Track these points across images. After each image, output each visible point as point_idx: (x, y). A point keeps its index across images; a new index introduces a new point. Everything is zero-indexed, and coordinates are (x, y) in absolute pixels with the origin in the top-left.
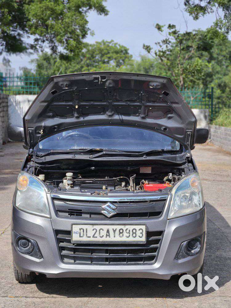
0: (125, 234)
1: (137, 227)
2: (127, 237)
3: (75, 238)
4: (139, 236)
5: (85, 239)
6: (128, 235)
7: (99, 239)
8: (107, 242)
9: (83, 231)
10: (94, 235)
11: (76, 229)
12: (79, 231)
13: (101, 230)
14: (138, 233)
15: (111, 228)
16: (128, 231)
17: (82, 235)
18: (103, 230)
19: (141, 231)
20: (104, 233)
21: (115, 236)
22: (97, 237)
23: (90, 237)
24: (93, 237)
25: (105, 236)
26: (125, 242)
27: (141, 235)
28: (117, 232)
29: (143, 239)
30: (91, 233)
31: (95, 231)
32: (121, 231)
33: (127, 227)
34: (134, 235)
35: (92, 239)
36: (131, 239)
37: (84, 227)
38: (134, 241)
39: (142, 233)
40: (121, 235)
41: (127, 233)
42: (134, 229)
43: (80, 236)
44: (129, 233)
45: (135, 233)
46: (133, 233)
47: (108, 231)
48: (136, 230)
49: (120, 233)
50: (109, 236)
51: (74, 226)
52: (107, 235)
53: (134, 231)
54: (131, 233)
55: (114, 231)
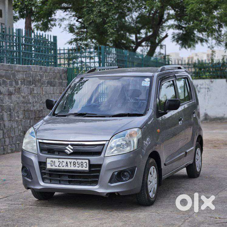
0: (77, 165)
1: (84, 161)
2: (78, 167)
3: (49, 166)
4: (85, 167)
5: (54, 167)
6: (78, 166)
7: (61, 168)
8: (66, 170)
9: (53, 163)
10: (59, 165)
11: (49, 161)
13: (63, 162)
15: (68, 161)
16: (78, 163)
17: (52, 165)
18: (64, 162)
19: (86, 164)
20: (64, 164)
21: (71, 166)
22: (60, 167)
23: (57, 166)
25: (65, 166)
26: (77, 170)
28: (72, 164)
29: (87, 169)
30: (57, 164)
31: (59, 162)
33: (78, 160)
34: (82, 166)
35: (57, 168)
36: (80, 168)
37: (54, 160)
38: (82, 170)
39: (86, 165)
40: (75, 165)
42: (82, 162)
43: (51, 166)
45: (83, 165)
46: (81, 165)
47: (67, 163)
49: (74, 164)
50: (67, 166)
51: (48, 159)
52: (66, 166)
55: (70, 163)
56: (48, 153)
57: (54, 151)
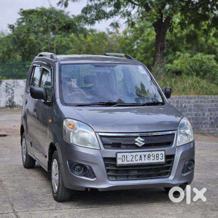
2: (153, 160)
3: (119, 162)
4: (161, 159)
5: (125, 163)
7: (135, 162)
8: (140, 163)
9: (125, 157)
10: (132, 159)
11: (119, 156)
12: (122, 157)
14: (160, 157)
15: (142, 154)
16: (153, 156)
17: (123, 160)
18: (137, 156)
19: (162, 155)
21: (145, 160)
22: (133, 161)
23: (129, 161)
24: (131, 161)
25: (139, 159)
26: (152, 163)
27: (162, 158)
28: (147, 156)
29: (163, 160)
30: (129, 158)
31: (132, 156)
32: (149, 156)
33: (153, 153)
35: (130, 162)
36: (156, 161)
37: (125, 154)
38: (157, 162)
39: (162, 157)
41: (153, 157)
42: (157, 154)
43: (122, 161)
44: (154, 157)
45: (158, 157)
46: (157, 157)
47: (141, 156)
48: (158, 154)
49: (148, 157)
50: (141, 159)
51: (118, 154)
52: (140, 159)
53: (157, 155)
54: (155, 157)
55: (145, 156)
56: (112, 147)
57: (120, 145)
